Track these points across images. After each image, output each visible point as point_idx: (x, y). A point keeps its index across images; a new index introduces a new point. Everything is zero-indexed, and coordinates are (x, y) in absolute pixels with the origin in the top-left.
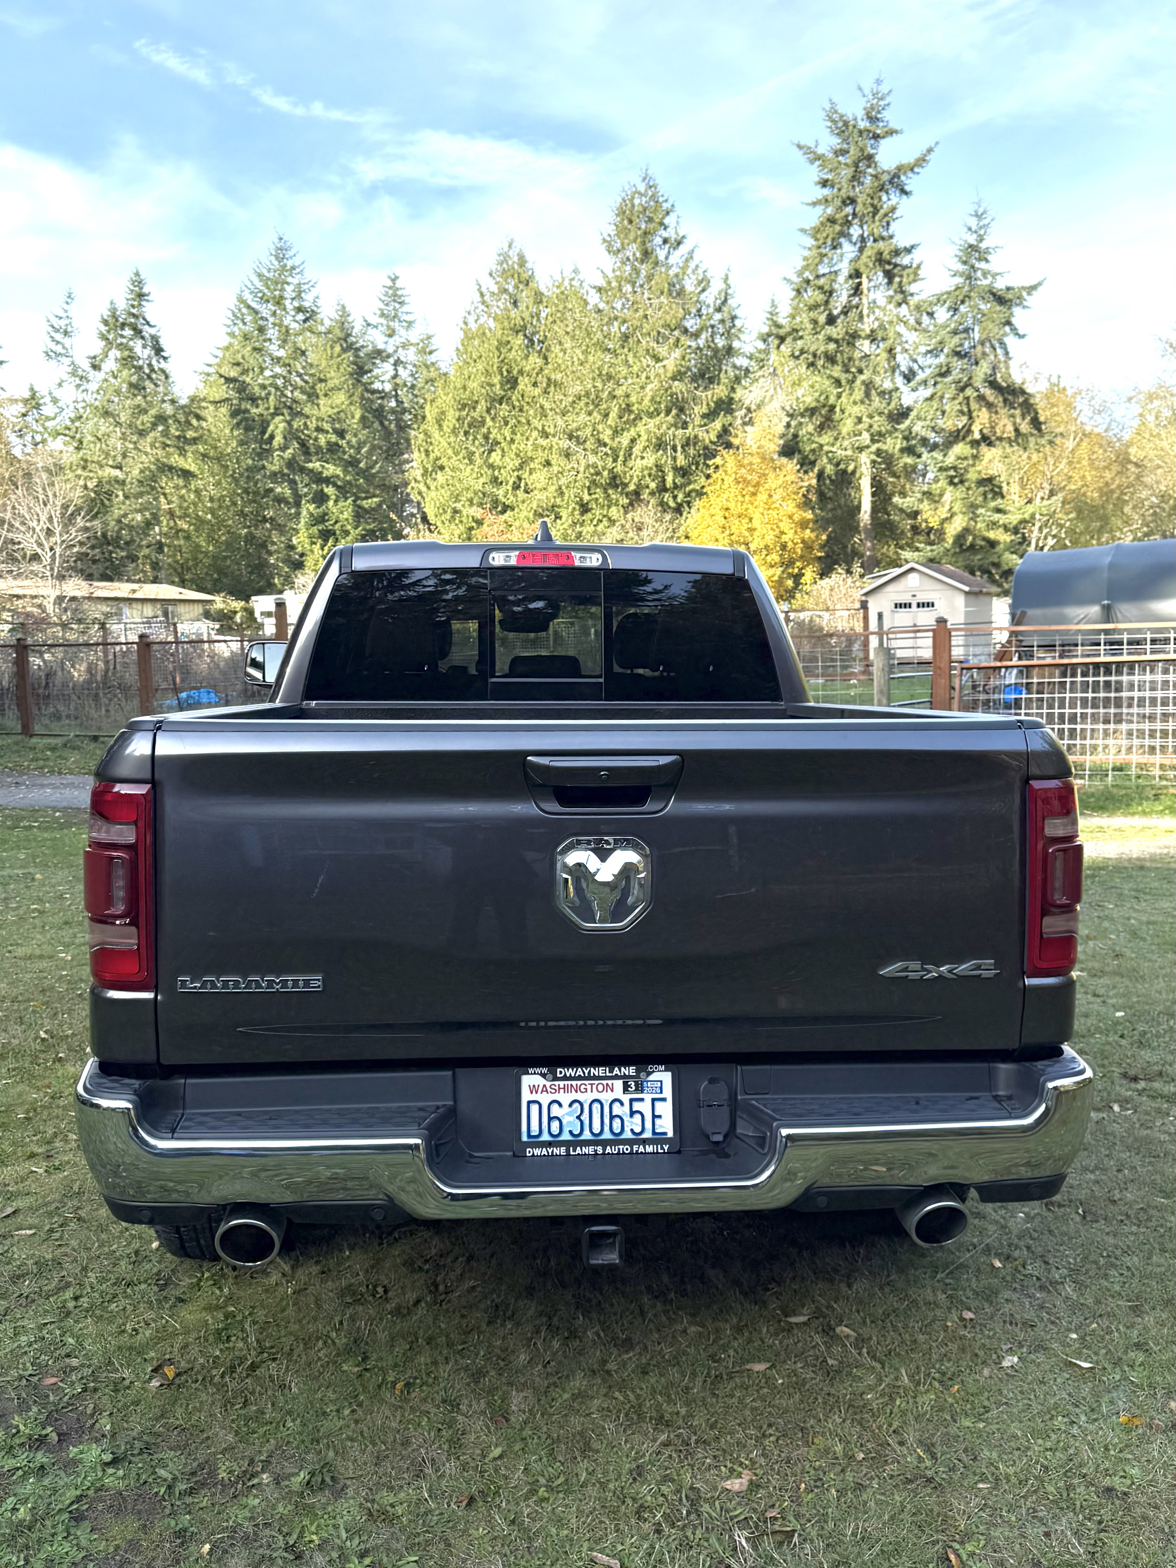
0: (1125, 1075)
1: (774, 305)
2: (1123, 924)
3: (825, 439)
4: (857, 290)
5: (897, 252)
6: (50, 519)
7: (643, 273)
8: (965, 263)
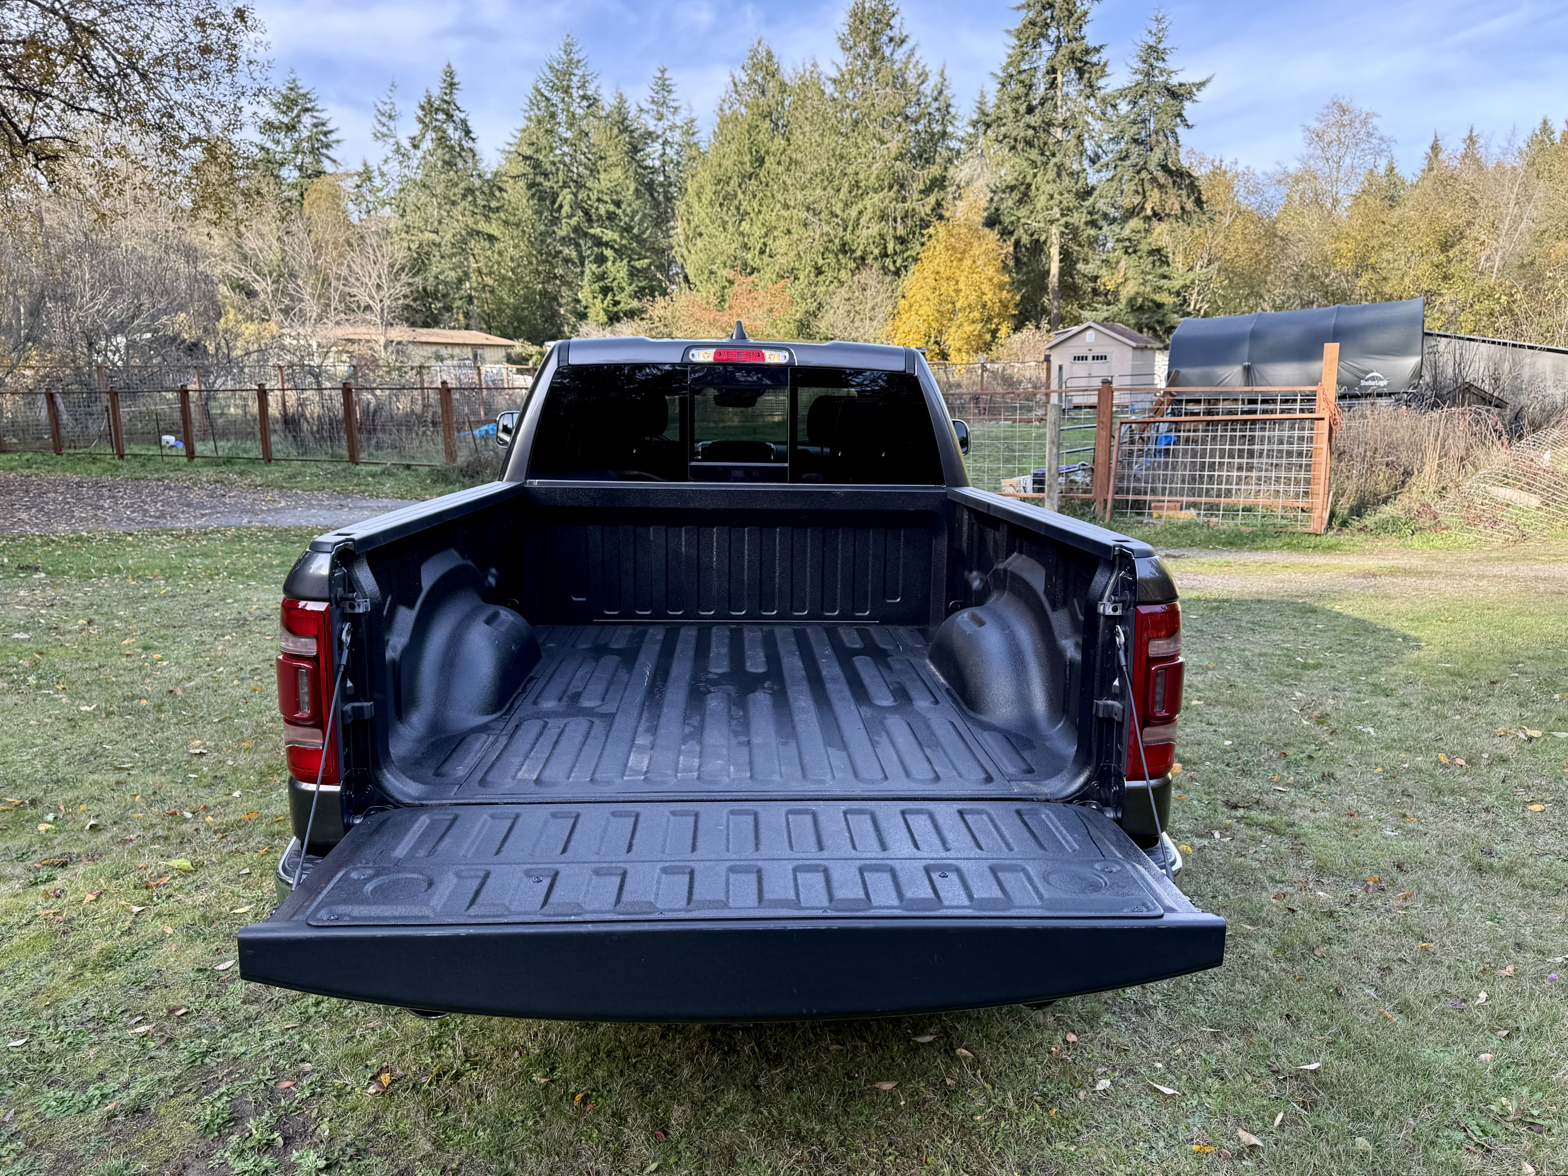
0: (1227, 804)
1: (983, 96)
2: (1240, 656)
3: (1023, 212)
4: (1053, 84)
5: (1087, 52)
6: (379, 277)
7: (872, 67)
8: (1145, 62)
